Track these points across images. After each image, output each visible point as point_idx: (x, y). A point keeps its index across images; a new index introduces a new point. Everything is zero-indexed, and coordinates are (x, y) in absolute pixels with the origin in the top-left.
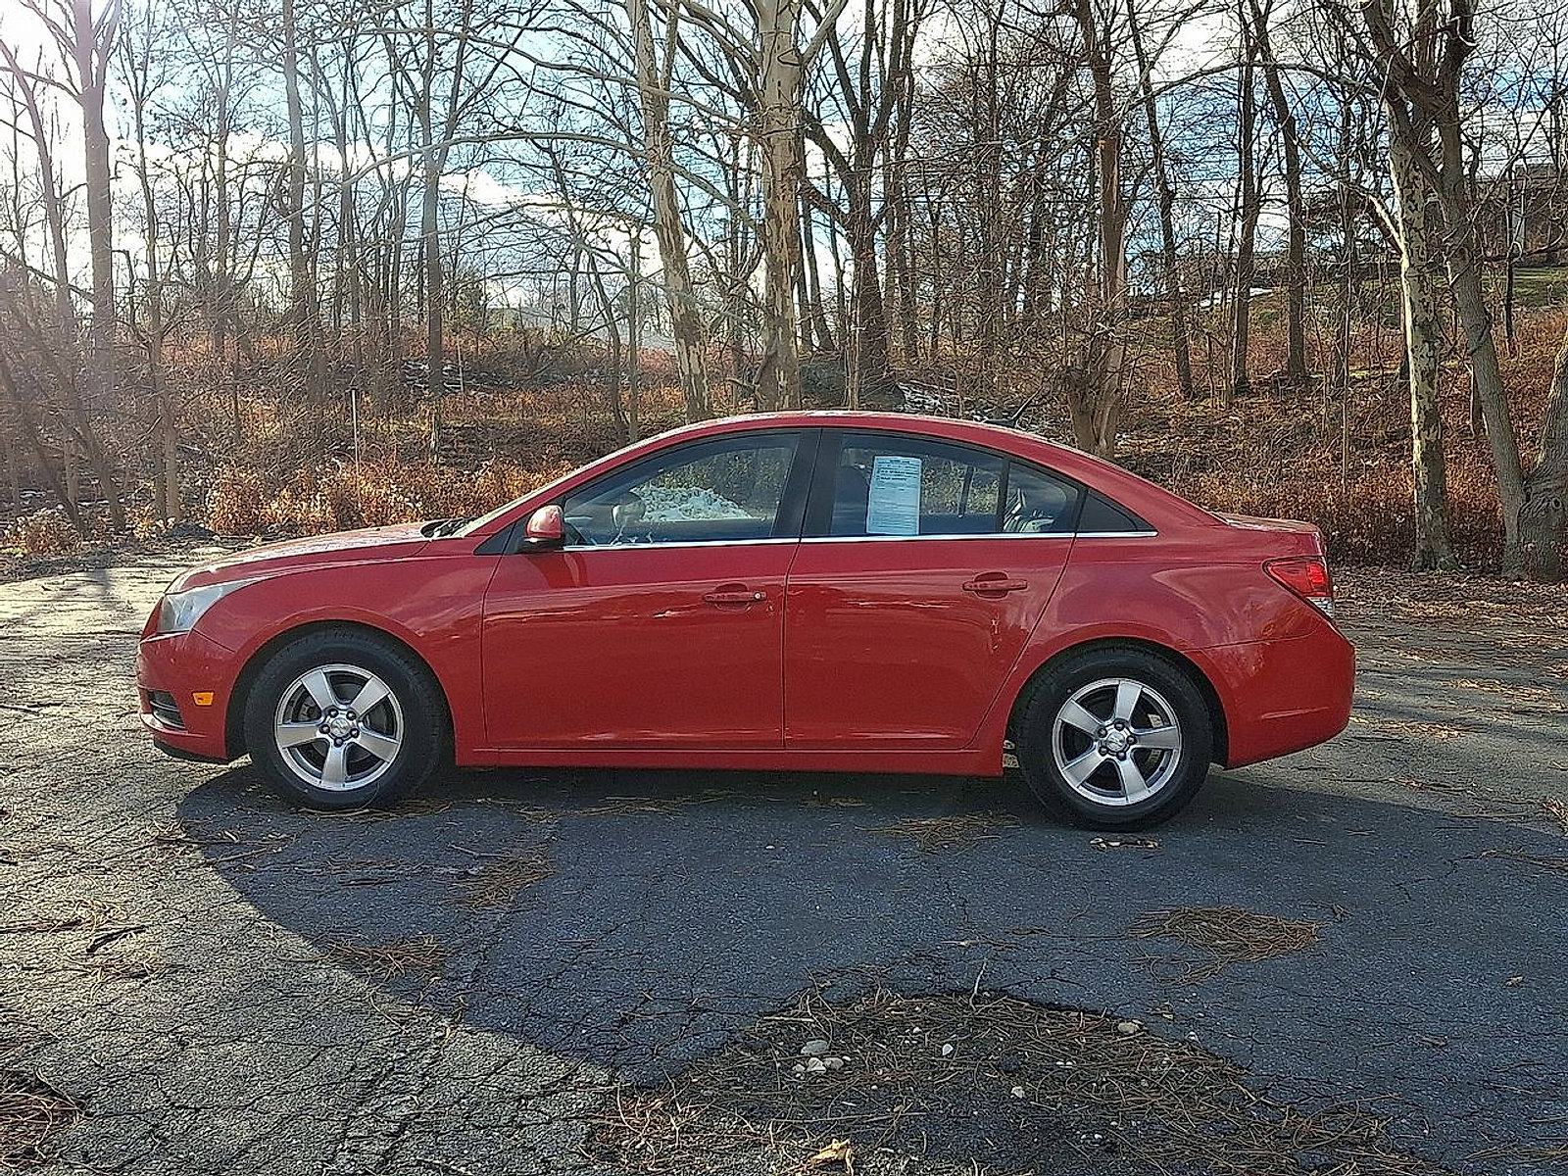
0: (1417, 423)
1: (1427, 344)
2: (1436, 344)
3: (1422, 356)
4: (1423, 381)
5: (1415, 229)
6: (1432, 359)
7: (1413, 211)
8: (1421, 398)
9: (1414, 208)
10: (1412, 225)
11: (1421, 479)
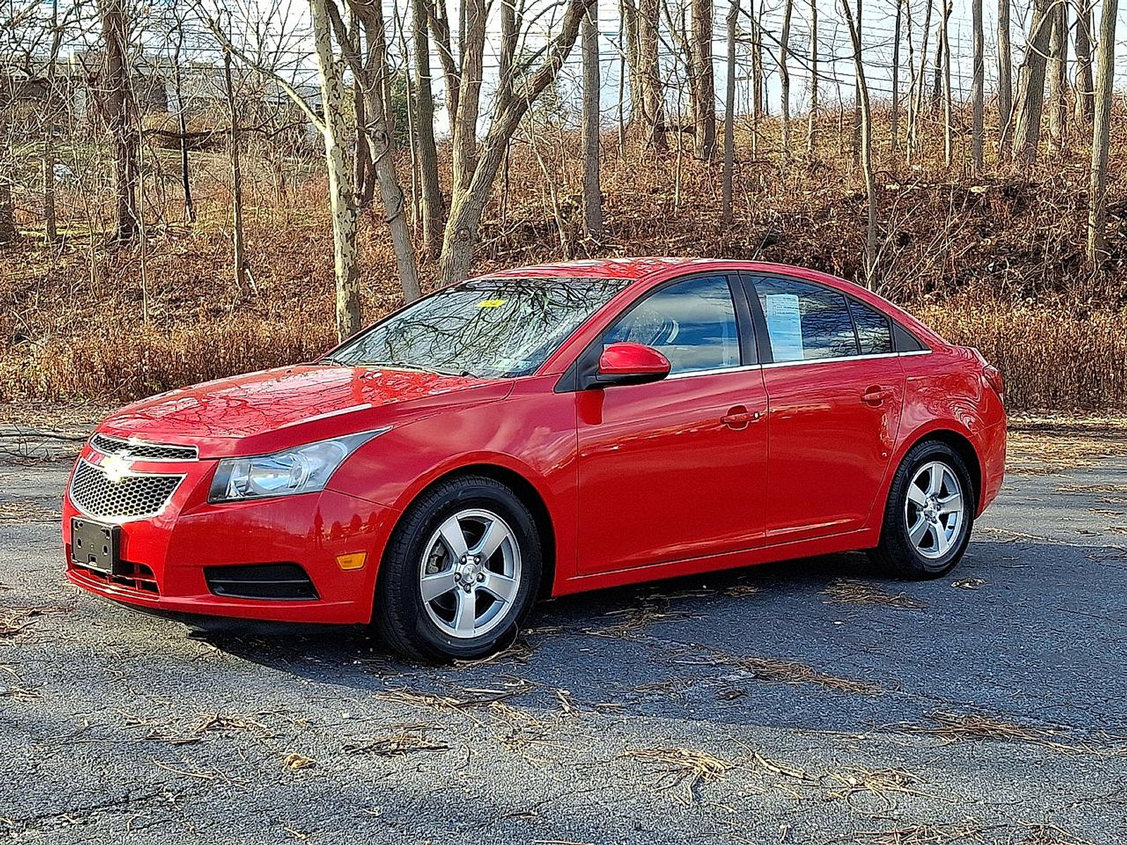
0: (342, 277)
1: (349, 211)
2: (356, 212)
3: (346, 221)
4: (347, 242)
5: (339, 114)
6: (354, 224)
7: (337, 99)
8: (345, 256)
9: (337, 96)
10: (337, 110)
11: (345, 323)
